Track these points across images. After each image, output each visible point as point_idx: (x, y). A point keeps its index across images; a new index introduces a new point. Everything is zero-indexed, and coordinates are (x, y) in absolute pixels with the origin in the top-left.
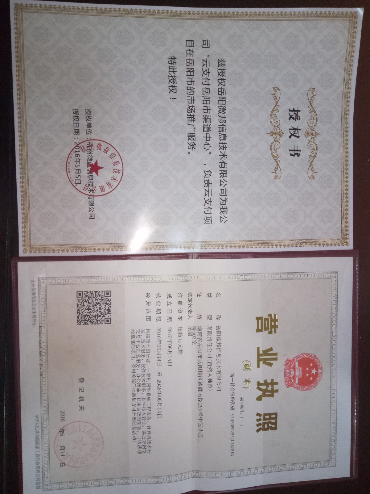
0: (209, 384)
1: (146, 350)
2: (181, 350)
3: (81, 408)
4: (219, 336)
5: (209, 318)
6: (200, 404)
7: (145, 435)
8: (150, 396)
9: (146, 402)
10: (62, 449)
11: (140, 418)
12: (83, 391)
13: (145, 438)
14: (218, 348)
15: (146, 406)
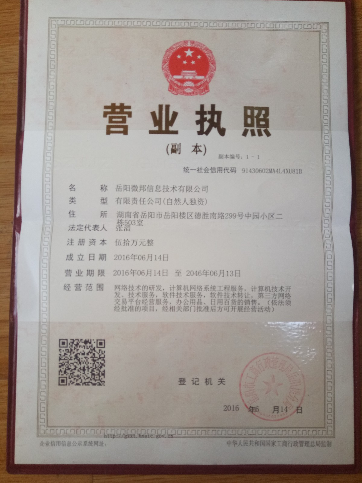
0: (197, 203)
1: (143, 291)
2: (149, 241)
3: (221, 382)
4: (131, 187)
5: (105, 201)
6: (225, 216)
7: (264, 295)
8: (209, 287)
9: (217, 292)
10: (277, 409)
11: (239, 301)
12: (197, 380)
13: (268, 295)
14: (147, 190)
15: (223, 292)
